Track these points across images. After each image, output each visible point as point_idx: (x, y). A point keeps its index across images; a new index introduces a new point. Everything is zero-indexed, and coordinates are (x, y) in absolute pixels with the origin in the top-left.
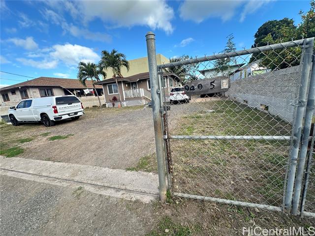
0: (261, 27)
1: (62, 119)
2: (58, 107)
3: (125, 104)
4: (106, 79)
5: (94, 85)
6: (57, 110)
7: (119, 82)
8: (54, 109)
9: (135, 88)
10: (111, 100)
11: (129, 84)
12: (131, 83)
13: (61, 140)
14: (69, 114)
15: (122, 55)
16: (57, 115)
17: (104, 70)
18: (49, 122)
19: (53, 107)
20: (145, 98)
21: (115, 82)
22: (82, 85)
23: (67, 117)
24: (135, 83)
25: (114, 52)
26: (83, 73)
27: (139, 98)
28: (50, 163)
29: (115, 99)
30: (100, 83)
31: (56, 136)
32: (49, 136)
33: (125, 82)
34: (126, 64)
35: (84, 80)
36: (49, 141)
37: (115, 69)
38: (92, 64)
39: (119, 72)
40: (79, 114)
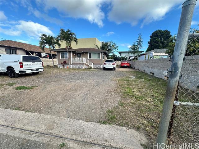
0: (154, 32)
1: (26, 73)
2: (24, 63)
3: (71, 67)
4: (60, 48)
5: (50, 51)
6: (22, 65)
7: (70, 52)
8: (20, 64)
9: (79, 57)
10: (62, 63)
11: (76, 53)
12: (77, 53)
13: (27, 91)
14: (32, 70)
15: (74, 34)
16: (22, 69)
17: (59, 42)
18: (14, 74)
19: (20, 63)
20: (86, 64)
21: (67, 51)
22: (42, 50)
23: (30, 71)
24: (80, 54)
25: (69, 31)
26: (44, 42)
27: (83, 64)
28: (21, 113)
29: (65, 62)
30: (55, 51)
31: (21, 87)
32: (15, 86)
33: (73, 52)
34: (76, 41)
35: (44, 47)
36: (16, 91)
37: (68, 42)
38: (51, 37)
39: (70, 45)
40: (40, 70)
